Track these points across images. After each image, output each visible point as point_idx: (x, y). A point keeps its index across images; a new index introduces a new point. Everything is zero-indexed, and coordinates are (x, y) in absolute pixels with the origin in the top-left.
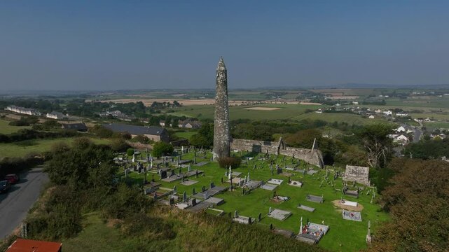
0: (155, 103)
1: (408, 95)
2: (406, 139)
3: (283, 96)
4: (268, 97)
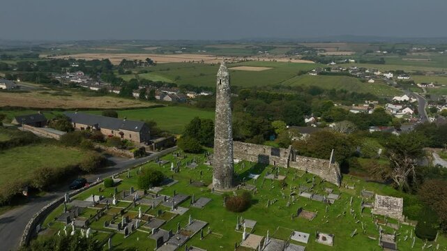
0: (124, 61)
1: (408, 51)
2: (411, 112)
3: (272, 51)
4: (255, 52)
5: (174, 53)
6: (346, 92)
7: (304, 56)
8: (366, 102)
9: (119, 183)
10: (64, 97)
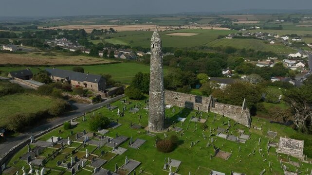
0: (95, 30)
1: (300, 20)
2: (303, 65)
3: (199, 22)
4: (187, 23)
5: (130, 24)
6: (253, 51)
7: (222, 24)
8: (269, 58)
9: (76, 126)
10: (51, 57)
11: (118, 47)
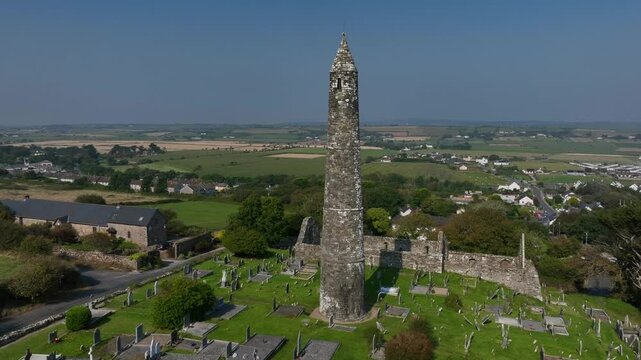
0: (117, 147)
9: (105, 319)
11: (172, 175)
